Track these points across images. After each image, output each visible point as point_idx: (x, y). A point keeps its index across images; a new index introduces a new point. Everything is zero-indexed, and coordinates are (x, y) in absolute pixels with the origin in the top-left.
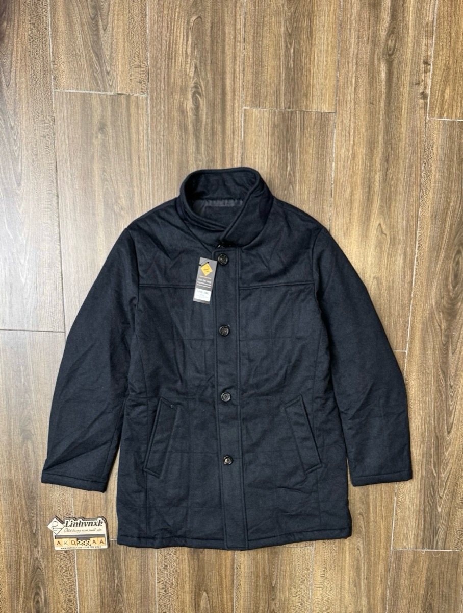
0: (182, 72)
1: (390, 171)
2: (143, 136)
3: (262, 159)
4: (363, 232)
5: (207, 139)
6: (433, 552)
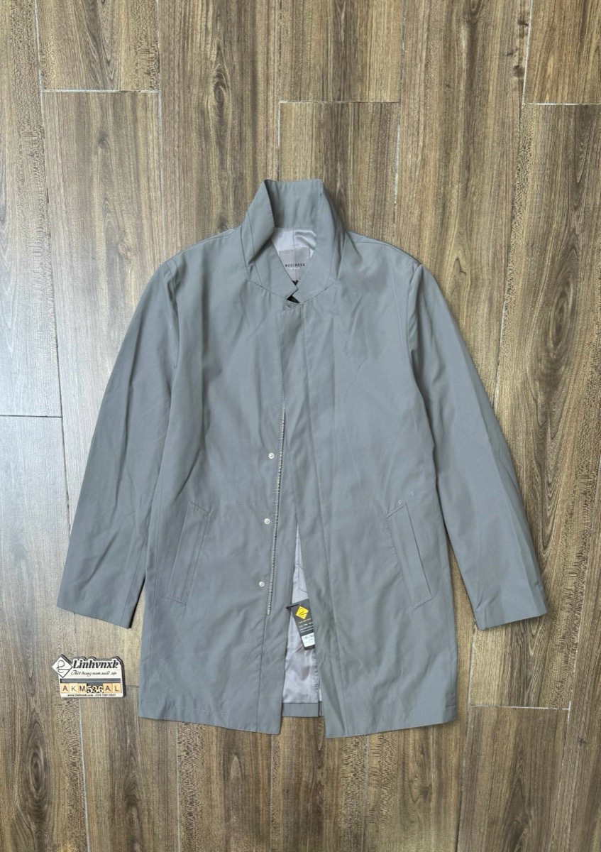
0: (201, 56)
1: (472, 182)
2: (153, 149)
3: (304, 172)
5: (233, 149)
6: (523, 709)
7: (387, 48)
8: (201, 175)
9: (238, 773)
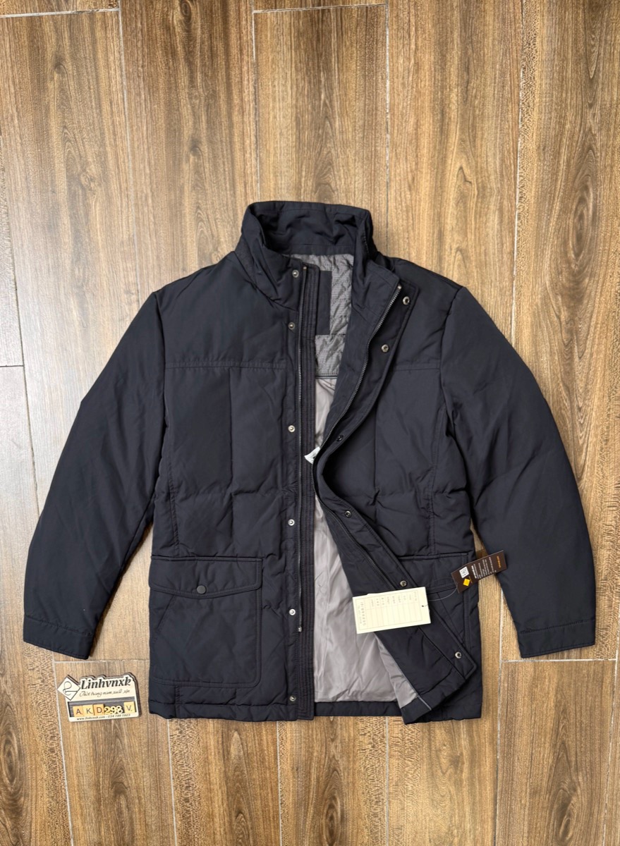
1: (472, 85)
2: (115, 70)
3: (284, 85)
4: (436, 182)
5: (204, 65)
6: (563, 662)
8: (170, 96)
9: (239, 752)
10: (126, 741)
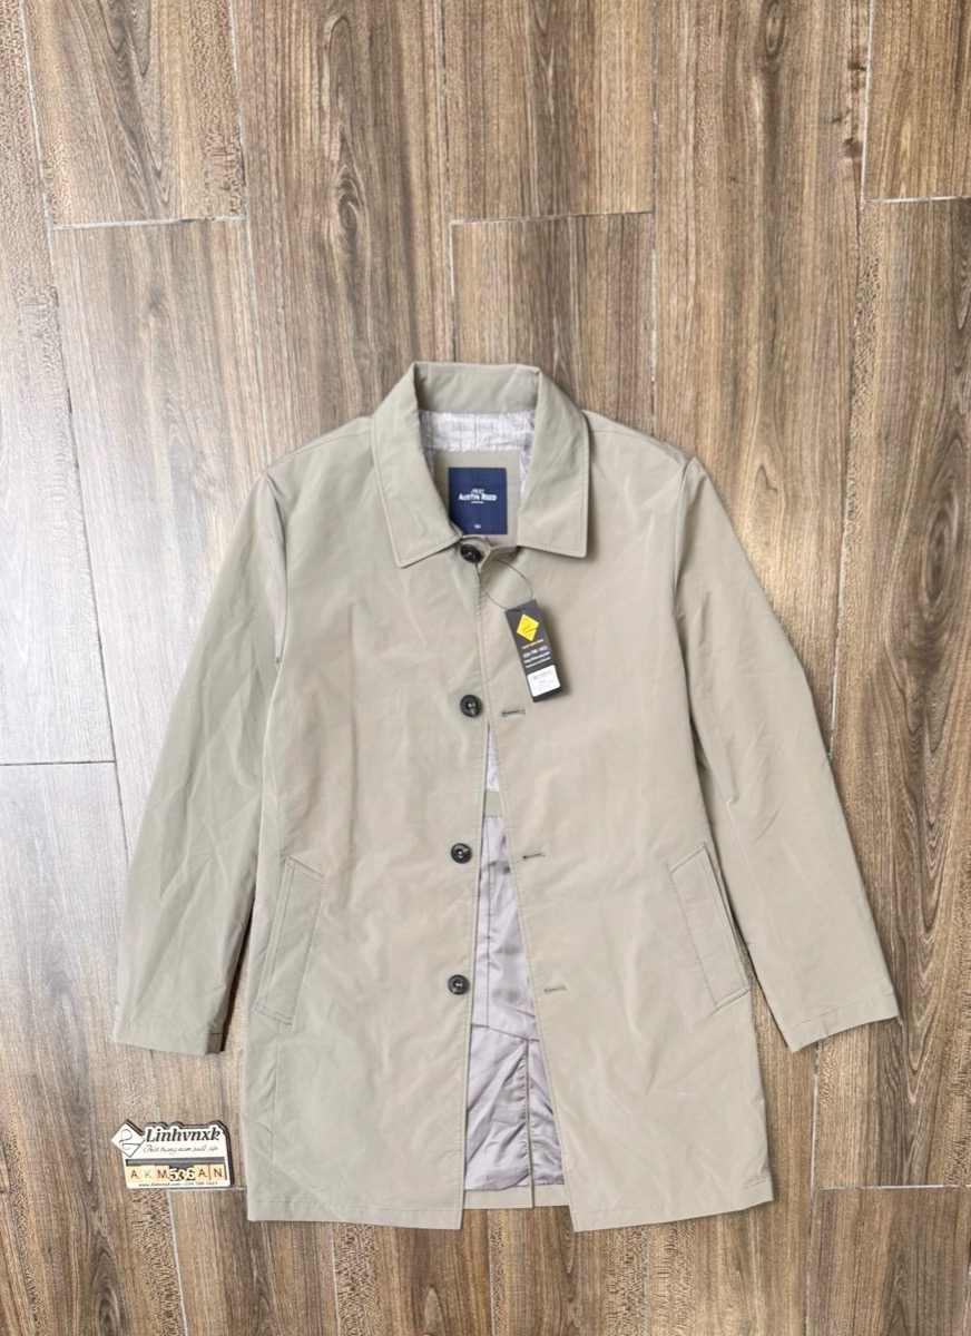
0: (313, 154)
1: (781, 337)
2: (242, 313)
3: (497, 338)
5: (376, 306)
6: (902, 1190)
7: (628, 122)
8: (326, 353)
9: (437, 1316)
10: (275, 1301)
